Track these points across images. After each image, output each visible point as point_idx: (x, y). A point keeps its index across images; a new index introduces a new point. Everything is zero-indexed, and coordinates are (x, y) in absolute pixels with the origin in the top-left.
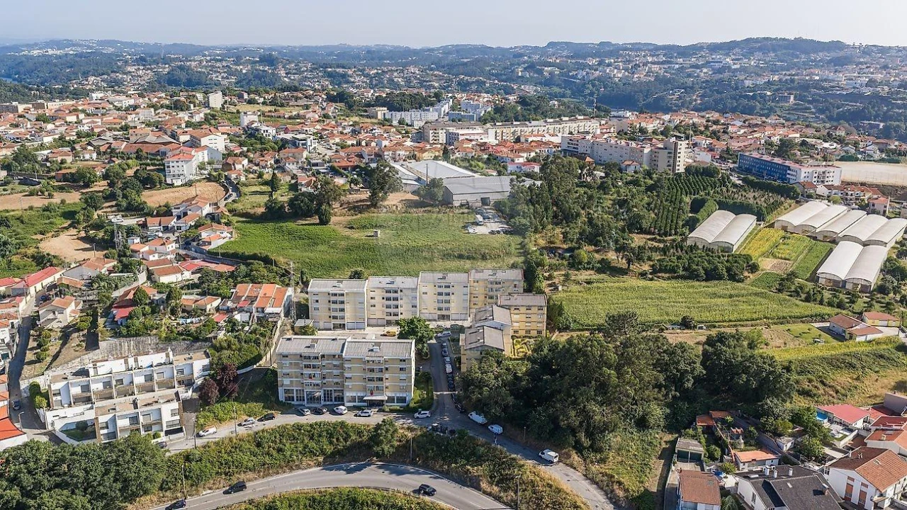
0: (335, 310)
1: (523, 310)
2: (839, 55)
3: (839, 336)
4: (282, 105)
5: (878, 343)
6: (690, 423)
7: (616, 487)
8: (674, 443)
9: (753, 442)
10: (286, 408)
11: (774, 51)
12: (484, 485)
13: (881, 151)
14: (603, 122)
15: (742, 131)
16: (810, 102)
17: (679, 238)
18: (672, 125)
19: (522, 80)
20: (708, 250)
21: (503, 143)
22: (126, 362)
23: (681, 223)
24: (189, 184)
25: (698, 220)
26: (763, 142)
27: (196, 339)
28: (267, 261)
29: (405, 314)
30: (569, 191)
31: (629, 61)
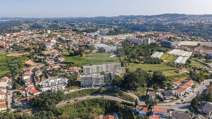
0: (88, 71)
1: (122, 69)
2: (184, 17)
3: (177, 72)
4: (63, 32)
5: (184, 73)
6: (151, 86)
7: (139, 95)
8: (148, 89)
9: (161, 88)
10: (82, 87)
11: (170, 17)
12: (118, 96)
13: (190, 39)
14: (133, 34)
15: (162, 35)
16: (177, 28)
17: (149, 57)
18: (147, 35)
19: (114, 25)
20: (154, 59)
21: (113, 39)
22: (54, 80)
23: (149, 54)
24: (51, 50)
25: (152, 53)
26: (166, 37)
27: (65, 76)
28: (73, 63)
29: (100, 71)
30: (128, 49)
31: (138, 20)
